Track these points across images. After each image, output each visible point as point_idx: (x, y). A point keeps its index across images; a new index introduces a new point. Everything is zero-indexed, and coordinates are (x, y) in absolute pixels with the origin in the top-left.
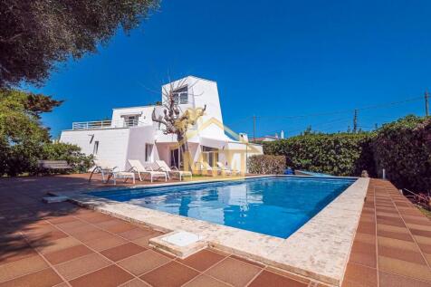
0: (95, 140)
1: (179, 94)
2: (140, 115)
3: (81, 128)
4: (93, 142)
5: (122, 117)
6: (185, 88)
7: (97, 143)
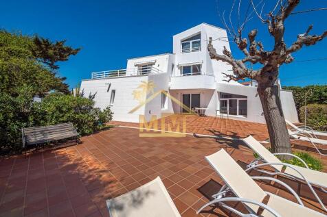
0: (111, 88)
1: (191, 42)
2: (154, 64)
3: (100, 78)
4: (110, 91)
5: (135, 66)
6: (198, 36)
7: (114, 91)
